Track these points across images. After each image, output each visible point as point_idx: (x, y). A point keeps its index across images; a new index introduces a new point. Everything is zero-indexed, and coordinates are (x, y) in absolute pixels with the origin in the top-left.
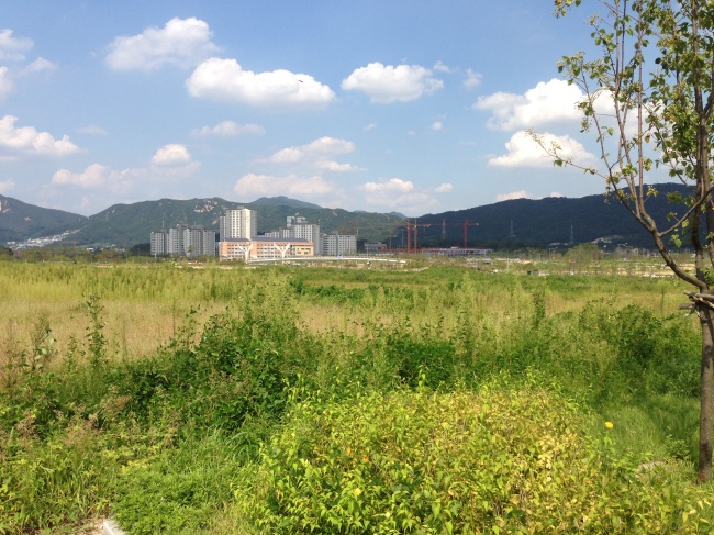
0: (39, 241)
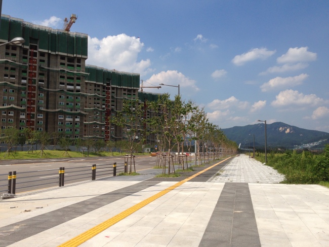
0: (308, 145)
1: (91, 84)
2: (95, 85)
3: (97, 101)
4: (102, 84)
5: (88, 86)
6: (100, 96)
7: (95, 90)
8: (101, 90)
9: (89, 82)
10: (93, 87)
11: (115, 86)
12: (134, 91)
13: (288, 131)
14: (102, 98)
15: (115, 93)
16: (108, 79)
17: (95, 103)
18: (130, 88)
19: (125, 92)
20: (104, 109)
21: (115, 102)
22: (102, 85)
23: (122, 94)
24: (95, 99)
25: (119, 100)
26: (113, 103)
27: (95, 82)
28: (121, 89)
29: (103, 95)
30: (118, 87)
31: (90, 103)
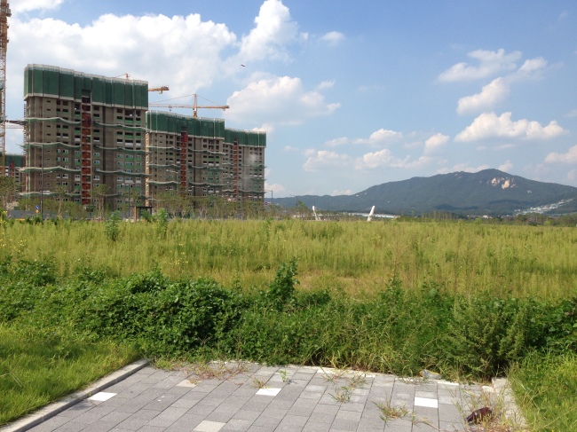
0: (539, 209)
1: (49, 100)
2: (58, 102)
3: (62, 130)
4: (72, 99)
5: (45, 103)
6: (69, 122)
7: (58, 110)
8: (70, 111)
9: (46, 95)
10: (54, 106)
11: (101, 104)
12: (139, 112)
13: (507, 184)
14: (72, 125)
15: (101, 116)
16: (85, 91)
17: (58, 134)
18: (130, 107)
19: (119, 115)
20: (78, 144)
21: (101, 132)
22: (72, 102)
23: (115, 118)
24: (58, 126)
25: (110, 130)
26: (96, 135)
27: (57, 96)
28: (113, 108)
29: (76, 120)
30: (105, 105)
31: (49, 135)
